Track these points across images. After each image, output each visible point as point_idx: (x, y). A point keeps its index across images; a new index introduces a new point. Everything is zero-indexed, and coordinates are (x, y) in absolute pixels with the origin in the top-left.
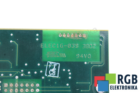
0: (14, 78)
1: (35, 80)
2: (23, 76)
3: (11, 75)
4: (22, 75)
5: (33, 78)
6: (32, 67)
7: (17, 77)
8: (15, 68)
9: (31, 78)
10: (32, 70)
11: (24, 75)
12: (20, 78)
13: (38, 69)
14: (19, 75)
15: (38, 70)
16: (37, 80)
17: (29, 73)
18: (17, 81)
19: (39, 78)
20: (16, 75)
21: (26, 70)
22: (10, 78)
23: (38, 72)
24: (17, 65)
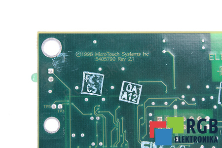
0: (172, 108)
1: (202, 110)
2: (184, 105)
3: (166, 103)
4: (183, 103)
5: (200, 108)
6: (198, 91)
7: (175, 107)
8: (172, 93)
9: (197, 108)
10: (197, 95)
11: (185, 103)
12: (181, 108)
13: (207, 93)
14: (178, 103)
15: (207, 95)
16: (205, 110)
17: (194, 99)
18: (176, 113)
19: (208, 108)
20: (175, 103)
21: (189, 95)
22: (165, 108)
23: (208, 99)
24: (175, 88)
